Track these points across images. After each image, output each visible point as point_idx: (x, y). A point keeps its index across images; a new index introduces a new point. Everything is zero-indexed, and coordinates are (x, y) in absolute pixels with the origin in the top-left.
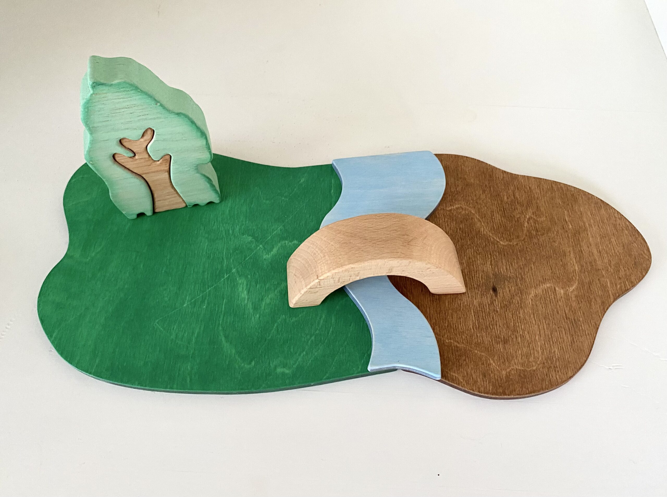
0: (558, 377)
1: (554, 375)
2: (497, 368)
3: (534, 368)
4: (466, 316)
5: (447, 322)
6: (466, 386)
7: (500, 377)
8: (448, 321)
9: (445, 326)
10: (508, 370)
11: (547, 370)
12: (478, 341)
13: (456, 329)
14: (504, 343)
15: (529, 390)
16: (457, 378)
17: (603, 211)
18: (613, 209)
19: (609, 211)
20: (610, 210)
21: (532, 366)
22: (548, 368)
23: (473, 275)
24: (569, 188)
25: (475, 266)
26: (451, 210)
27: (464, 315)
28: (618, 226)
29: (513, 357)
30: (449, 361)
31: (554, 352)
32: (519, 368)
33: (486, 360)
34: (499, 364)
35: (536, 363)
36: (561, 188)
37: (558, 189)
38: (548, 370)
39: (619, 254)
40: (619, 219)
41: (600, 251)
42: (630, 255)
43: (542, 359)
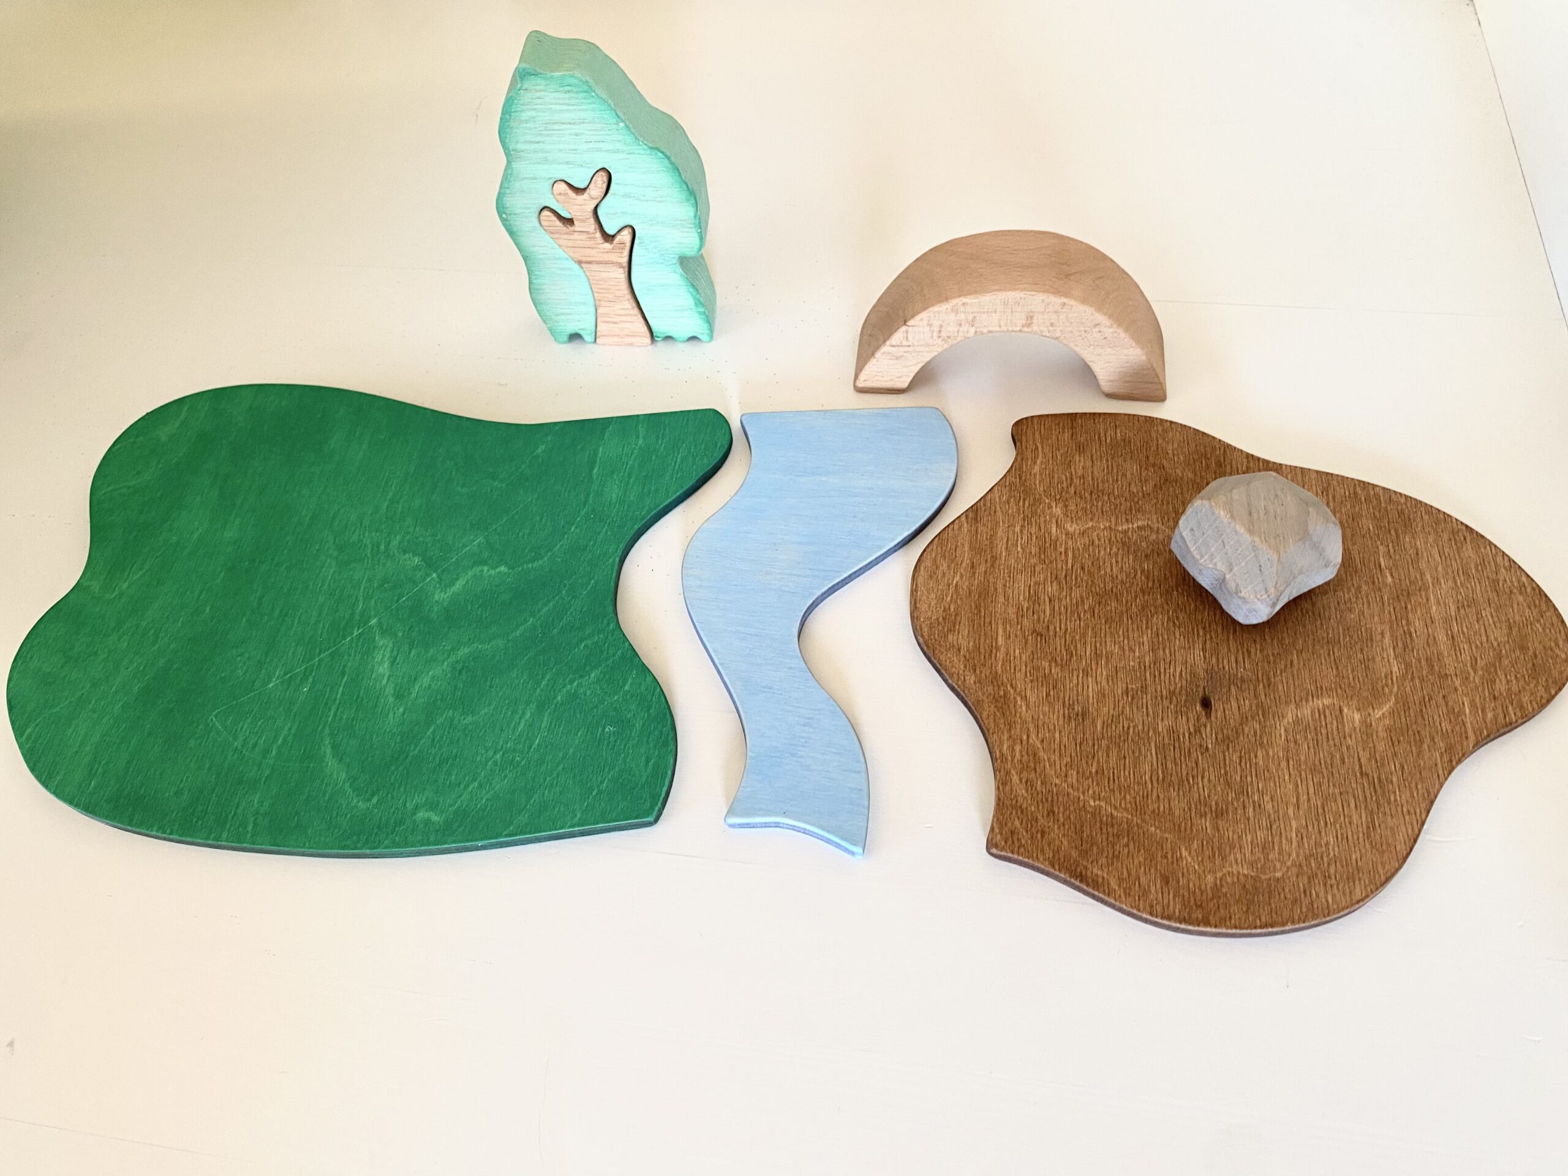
0: (1330, 899)
1: (1322, 894)
2: (1196, 867)
3: (1279, 875)
4: (1137, 754)
5: (1095, 764)
6: (1124, 899)
7: (1200, 889)
8: (1098, 762)
9: (1091, 772)
10: (1219, 875)
11: (1306, 880)
12: (1159, 809)
13: (1114, 780)
14: (1217, 817)
15: (1263, 919)
16: (1106, 880)
17: (1468, 551)
18: (1493, 548)
19: (1483, 550)
20: (1485, 548)
21: (1275, 870)
22: (1309, 878)
23: (1162, 670)
24: (1393, 496)
25: (1167, 651)
26: (1125, 532)
27: (1133, 752)
28: (1501, 585)
29: (1232, 847)
30: (1092, 845)
31: (1327, 844)
32: (1246, 872)
33: (1173, 849)
34: (1200, 859)
35: (1283, 863)
36: (1377, 497)
37: (1368, 500)
38: (1309, 882)
39: (1499, 645)
40: (1505, 568)
41: (1452, 637)
42: (1523, 648)
43: (1298, 856)
